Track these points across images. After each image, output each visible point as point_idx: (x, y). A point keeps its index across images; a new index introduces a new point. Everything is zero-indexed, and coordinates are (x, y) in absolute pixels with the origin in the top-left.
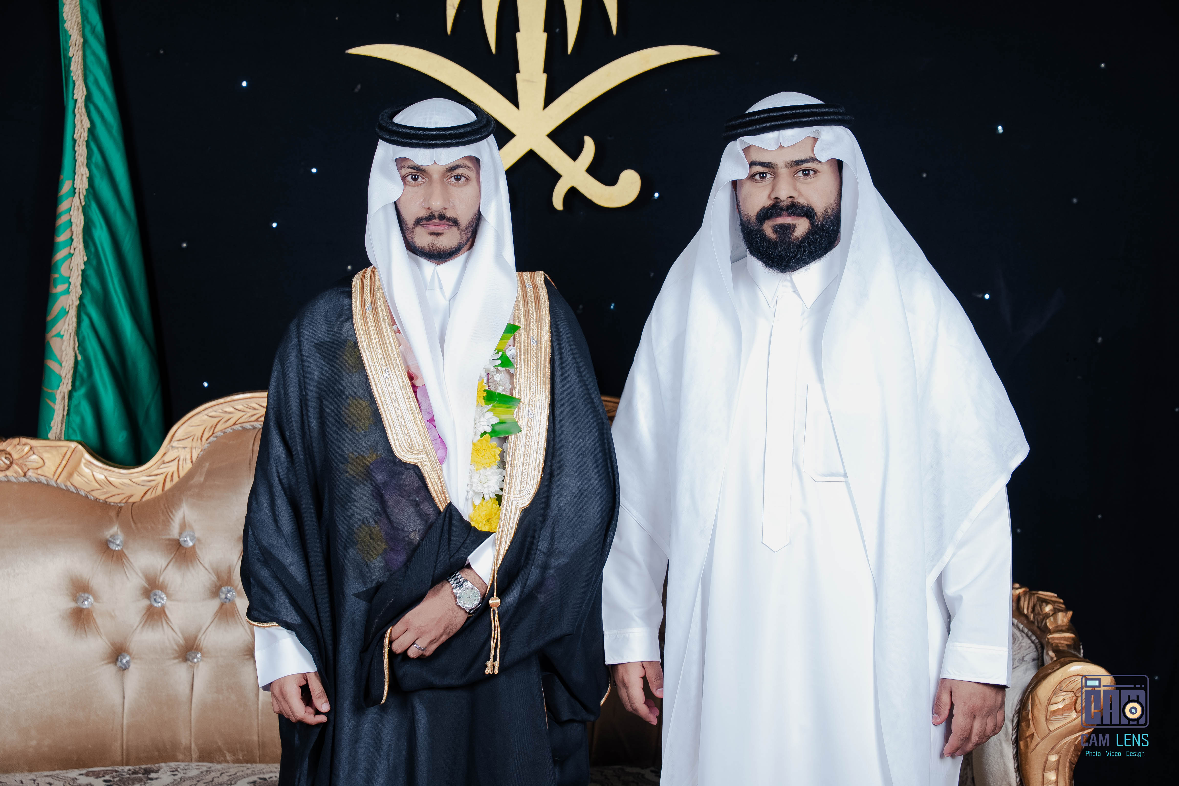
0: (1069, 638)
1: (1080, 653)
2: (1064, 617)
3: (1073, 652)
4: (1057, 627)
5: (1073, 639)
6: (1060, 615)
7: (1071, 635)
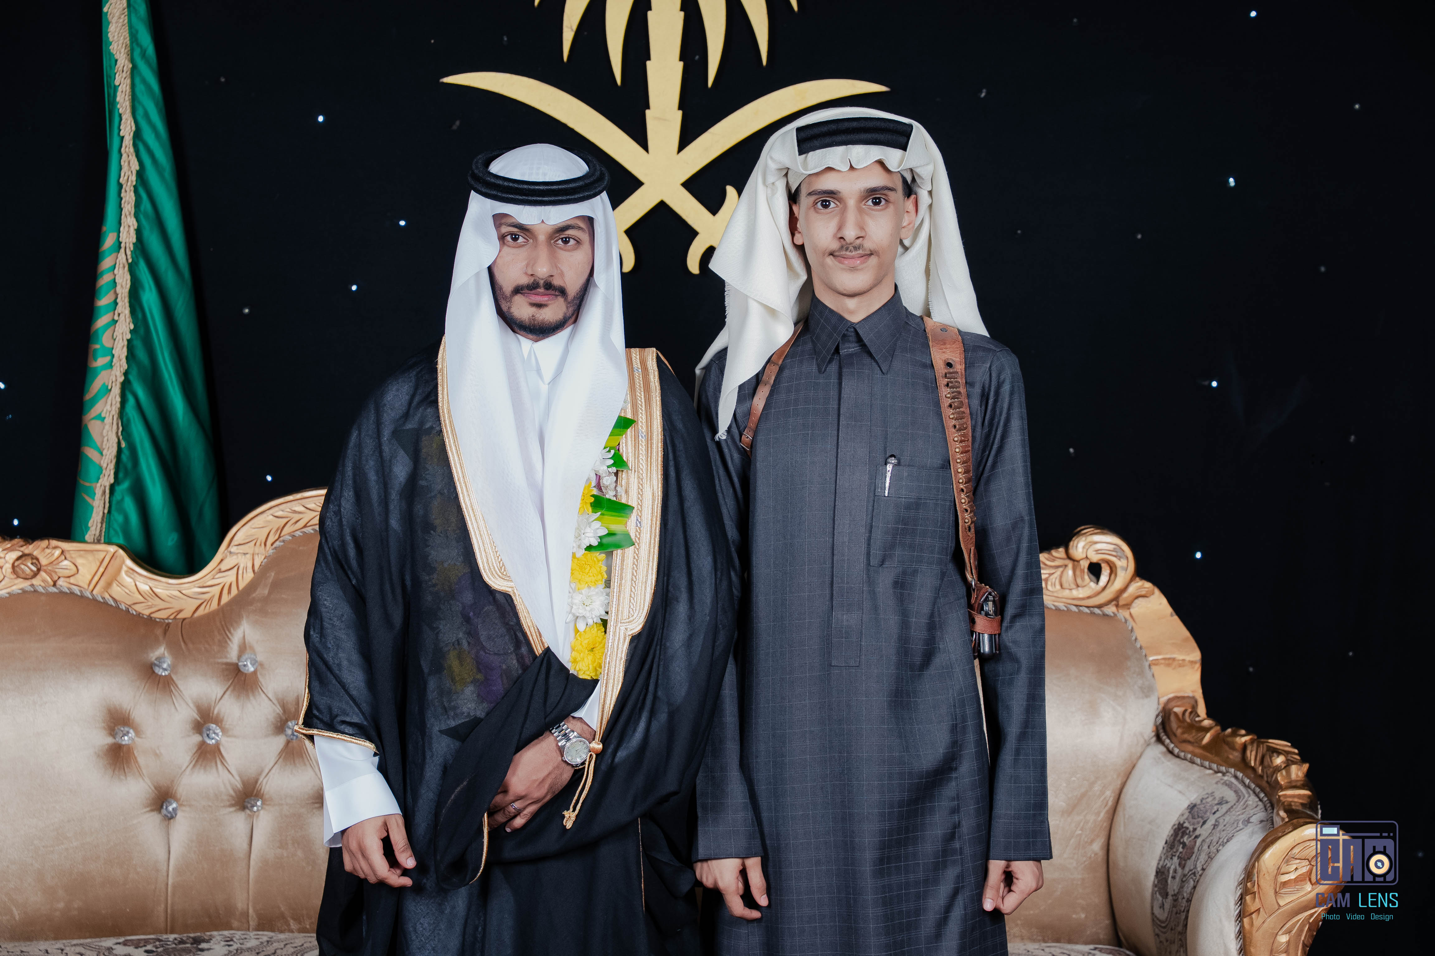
0: (1304, 795)
1: (1317, 814)
2: (1298, 770)
3: (1309, 812)
4: (1290, 782)
5: (1309, 797)
6: (1294, 768)
7: (1307, 792)
